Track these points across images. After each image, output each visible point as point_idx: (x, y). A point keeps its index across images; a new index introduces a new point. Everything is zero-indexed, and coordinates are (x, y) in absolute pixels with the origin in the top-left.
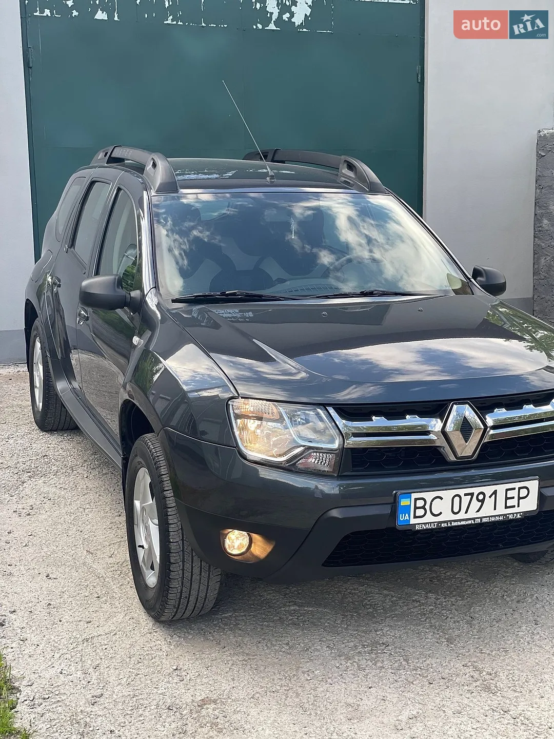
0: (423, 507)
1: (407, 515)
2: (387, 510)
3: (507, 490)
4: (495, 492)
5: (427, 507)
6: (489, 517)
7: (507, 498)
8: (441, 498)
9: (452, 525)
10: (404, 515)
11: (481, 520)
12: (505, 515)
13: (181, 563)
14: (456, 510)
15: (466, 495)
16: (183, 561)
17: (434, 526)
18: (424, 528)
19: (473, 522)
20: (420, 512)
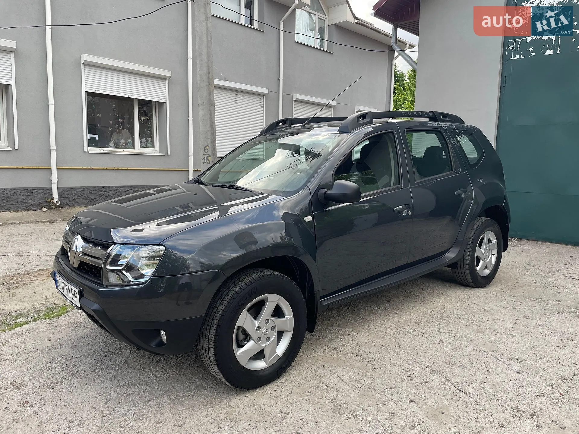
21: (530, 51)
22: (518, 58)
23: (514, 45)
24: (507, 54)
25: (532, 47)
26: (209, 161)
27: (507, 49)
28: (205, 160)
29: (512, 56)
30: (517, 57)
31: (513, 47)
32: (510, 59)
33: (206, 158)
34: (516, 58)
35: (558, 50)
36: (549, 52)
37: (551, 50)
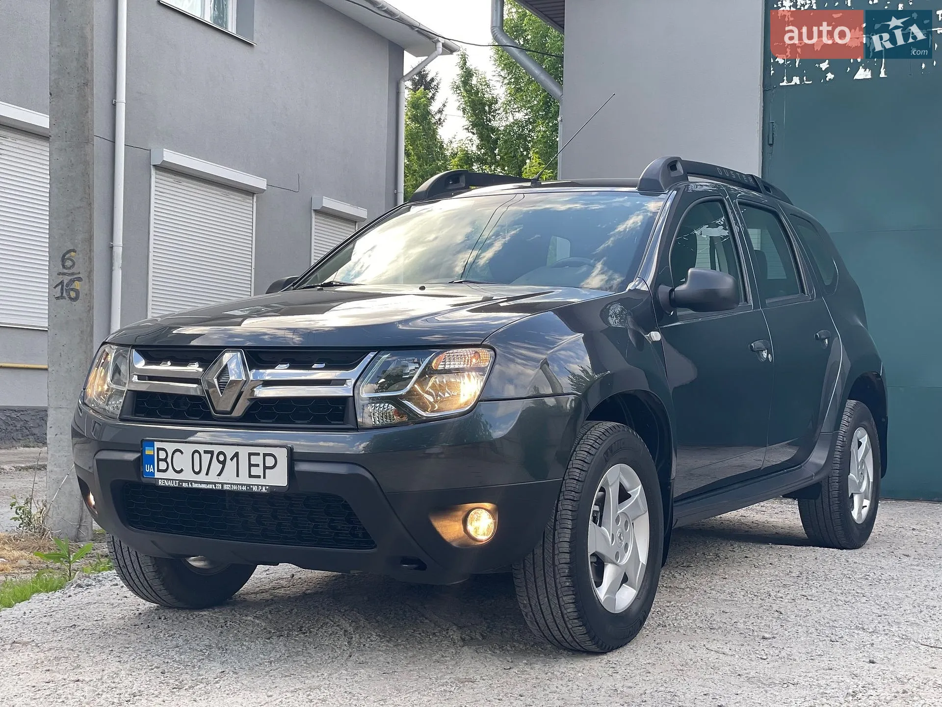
0: (165, 460)
1: (152, 466)
3: (250, 454)
4: (236, 455)
5: (169, 460)
6: (231, 484)
7: (251, 465)
8: (182, 453)
9: (193, 486)
10: (149, 465)
11: (222, 487)
12: (249, 485)
14: (197, 469)
15: (206, 452)
17: (176, 484)
18: (167, 484)
19: (214, 487)
20: (163, 465)
21: (823, 69)
22: (798, 83)
24: (772, 72)
25: (827, 61)
26: (77, 292)
27: (772, 61)
28: (62, 289)
29: (785, 78)
30: (796, 80)
32: (781, 84)
33: (67, 285)
34: (793, 83)
35: (883, 71)
36: (863, 74)
37: (868, 70)
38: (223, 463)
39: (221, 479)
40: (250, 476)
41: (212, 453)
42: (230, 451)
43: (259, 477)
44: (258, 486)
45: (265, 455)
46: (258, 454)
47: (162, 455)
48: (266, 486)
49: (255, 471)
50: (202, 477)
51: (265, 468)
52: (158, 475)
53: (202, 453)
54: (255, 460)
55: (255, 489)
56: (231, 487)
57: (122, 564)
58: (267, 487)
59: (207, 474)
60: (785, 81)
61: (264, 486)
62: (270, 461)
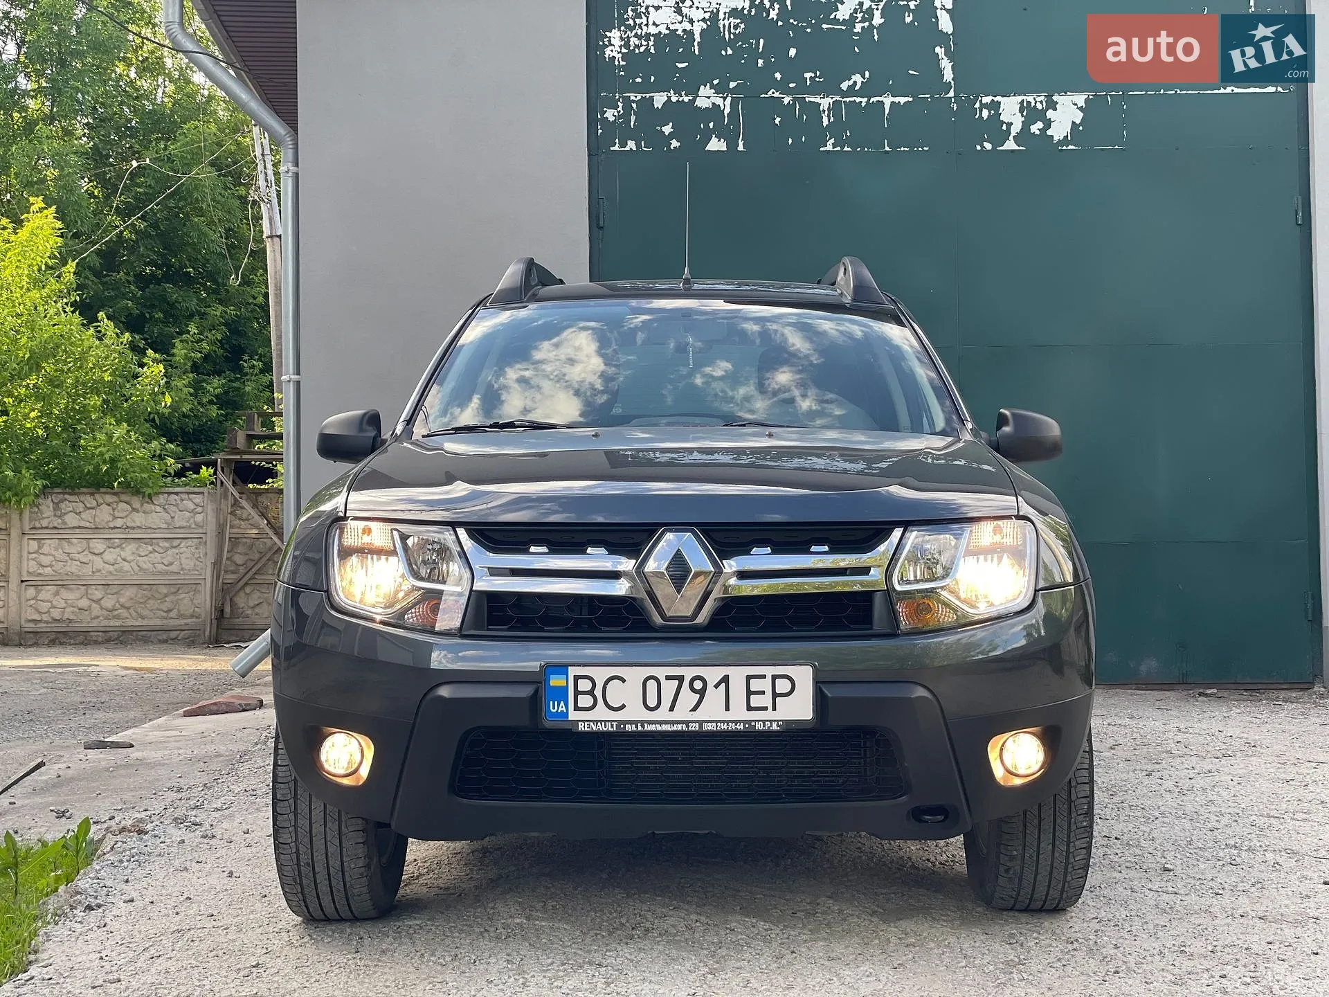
0: (591, 693)
1: (562, 703)
2: (525, 692)
3: (749, 678)
4: (725, 680)
5: (598, 692)
6: (717, 722)
7: (749, 693)
8: (623, 681)
9: (646, 729)
10: (556, 702)
11: (701, 726)
12: (749, 722)
13: (292, 801)
14: (652, 702)
15: (668, 678)
16: (295, 798)
17: (612, 727)
18: (594, 728)
19: (685, 728)
20: (585, 701)
21: (667, 134)
22: (634, 149)
23: (620, 109)
24: (600, 131)
25: (671, 124)
27: (599, 117)
29: (617, 141)
30: (631, 145)
31: (616, 114)
32: (612, 149)
34: (627, 148)
35: (741, 143)
36: (716, 145)
37: (722, 140)
38: (702, 692)
39: (697, 716)
40: (749, 708)
41: (681, 679)
42: (713, 674)
43: (765, 709)
44: (764, 722)
45: (774, 678)
46: (764, 677)
47: (584, 685)
48: (778, 721)
49: (756, 701)
50: (663, 714)
51: (775, 695)
52: (573, 716)
53: (663, 680)
54: (755, 685)
55: (759, 726)
56: (717, 726)
57: (304, 859)
58: (780, 723)
59: (672, 709)
60: (617, 145)
61: (775, 721)
62: (783, 686)
